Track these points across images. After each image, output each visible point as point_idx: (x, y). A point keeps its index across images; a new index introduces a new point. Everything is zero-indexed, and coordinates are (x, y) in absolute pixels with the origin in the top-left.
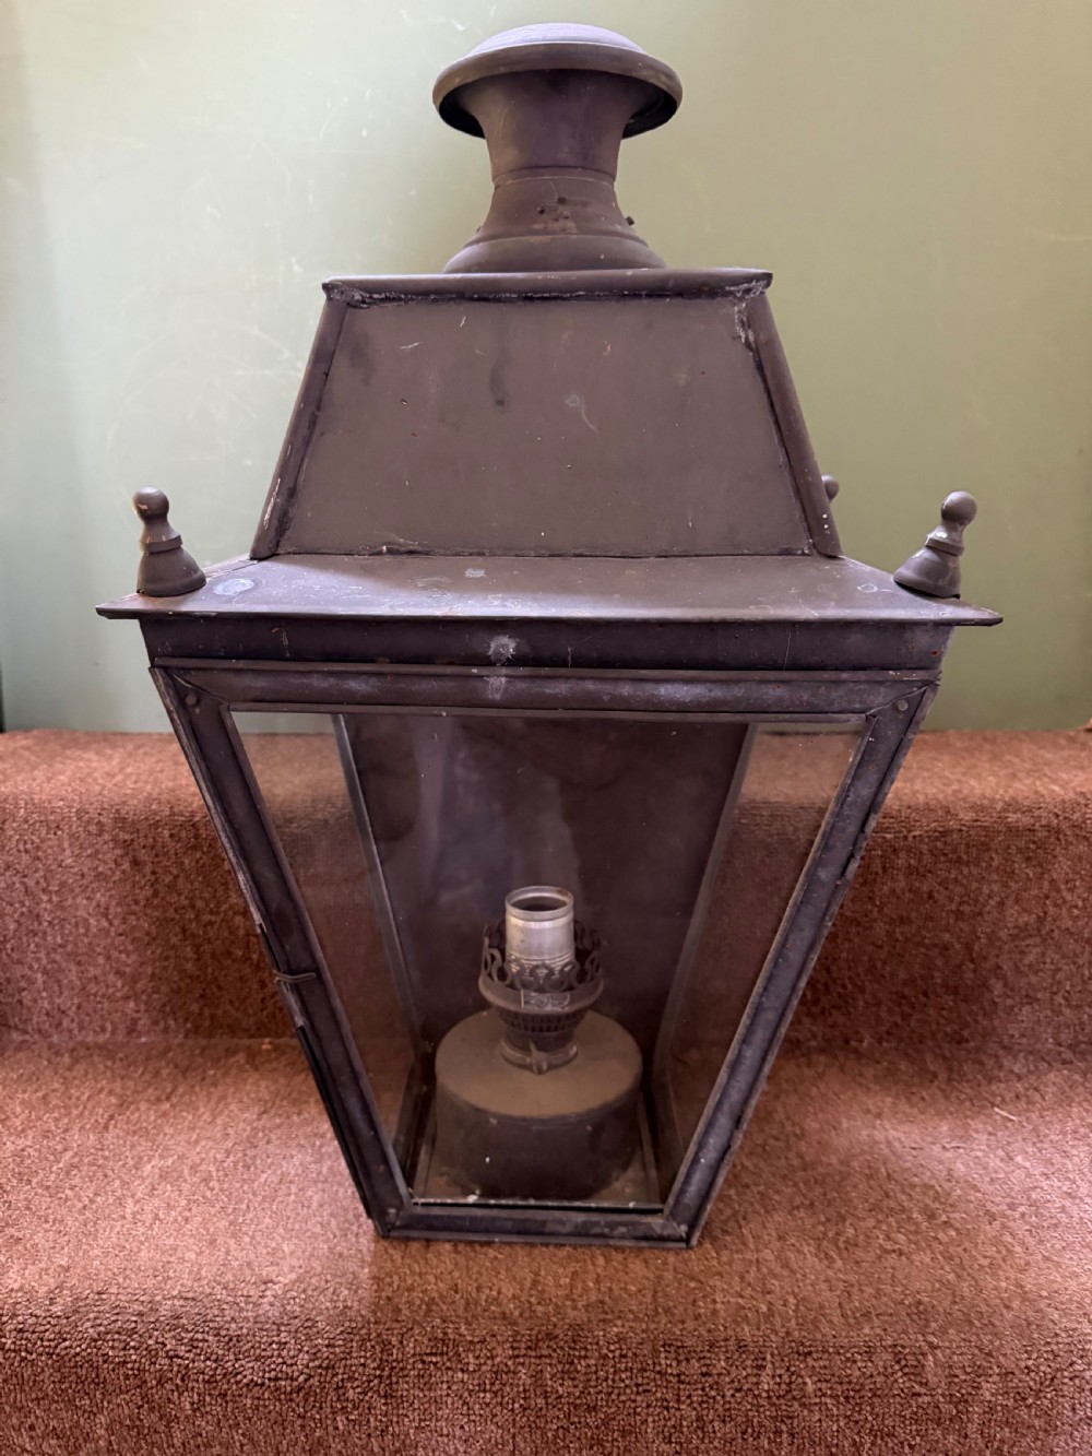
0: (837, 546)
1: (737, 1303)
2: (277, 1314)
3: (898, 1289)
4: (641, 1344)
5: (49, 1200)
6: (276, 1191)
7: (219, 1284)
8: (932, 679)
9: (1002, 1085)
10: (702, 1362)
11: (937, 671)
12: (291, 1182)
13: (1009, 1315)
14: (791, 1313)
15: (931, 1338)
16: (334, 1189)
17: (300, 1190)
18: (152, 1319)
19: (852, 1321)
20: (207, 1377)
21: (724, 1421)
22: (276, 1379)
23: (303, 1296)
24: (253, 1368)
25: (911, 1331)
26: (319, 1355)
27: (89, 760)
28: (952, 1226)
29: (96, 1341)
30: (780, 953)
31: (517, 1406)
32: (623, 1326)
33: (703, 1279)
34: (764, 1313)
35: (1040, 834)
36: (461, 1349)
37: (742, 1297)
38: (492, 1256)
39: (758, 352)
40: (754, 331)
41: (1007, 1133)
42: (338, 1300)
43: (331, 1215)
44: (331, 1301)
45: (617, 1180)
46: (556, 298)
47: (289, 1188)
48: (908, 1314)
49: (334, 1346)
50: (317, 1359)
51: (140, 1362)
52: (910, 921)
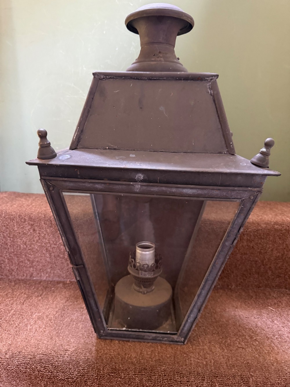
0: (234, 152)
1: (197, 361)
2: (69, 360)
3: (243, 359)
4: (170, 372)
5: (7, 324)
6: (70, 324)
7: (53, 350)
8: (260, 190)
9: (271, 300)
10: (187, 378)
11: (262, 188)
12: (74, 321)
13: (273, 368)
14: (212, 364)
15: (251, 373)
16: (86, 324)
17: (76, 324)
18: (34, 360)
19: (229, 368)
20: (49, 377)
22: (68, 378)
23: (76, 355)
24: (62, 375)
25: (246, 371)
26: (80, 372)
27: (23, 201)
28: (257, 341)
29: (18, 366)
30: (214, 265)
32: (165, 367)
33: (188, 354)
34: (205, 364)
35: (283, 231)
36: (120, 372)
37: (199, 359)
38: (129, 345)
39: (214, 96)
40: (213, 91)
41: (272, 314)
42: (86, 356)
43: (85, 331)
44: (84, 357)
45: (164, 324)
46: (158, 79)
47: (73, 323)
48: (245, 366)
49: (84, 370)
50: (80, 373)
51: (30, 372)
52: (247, 254)
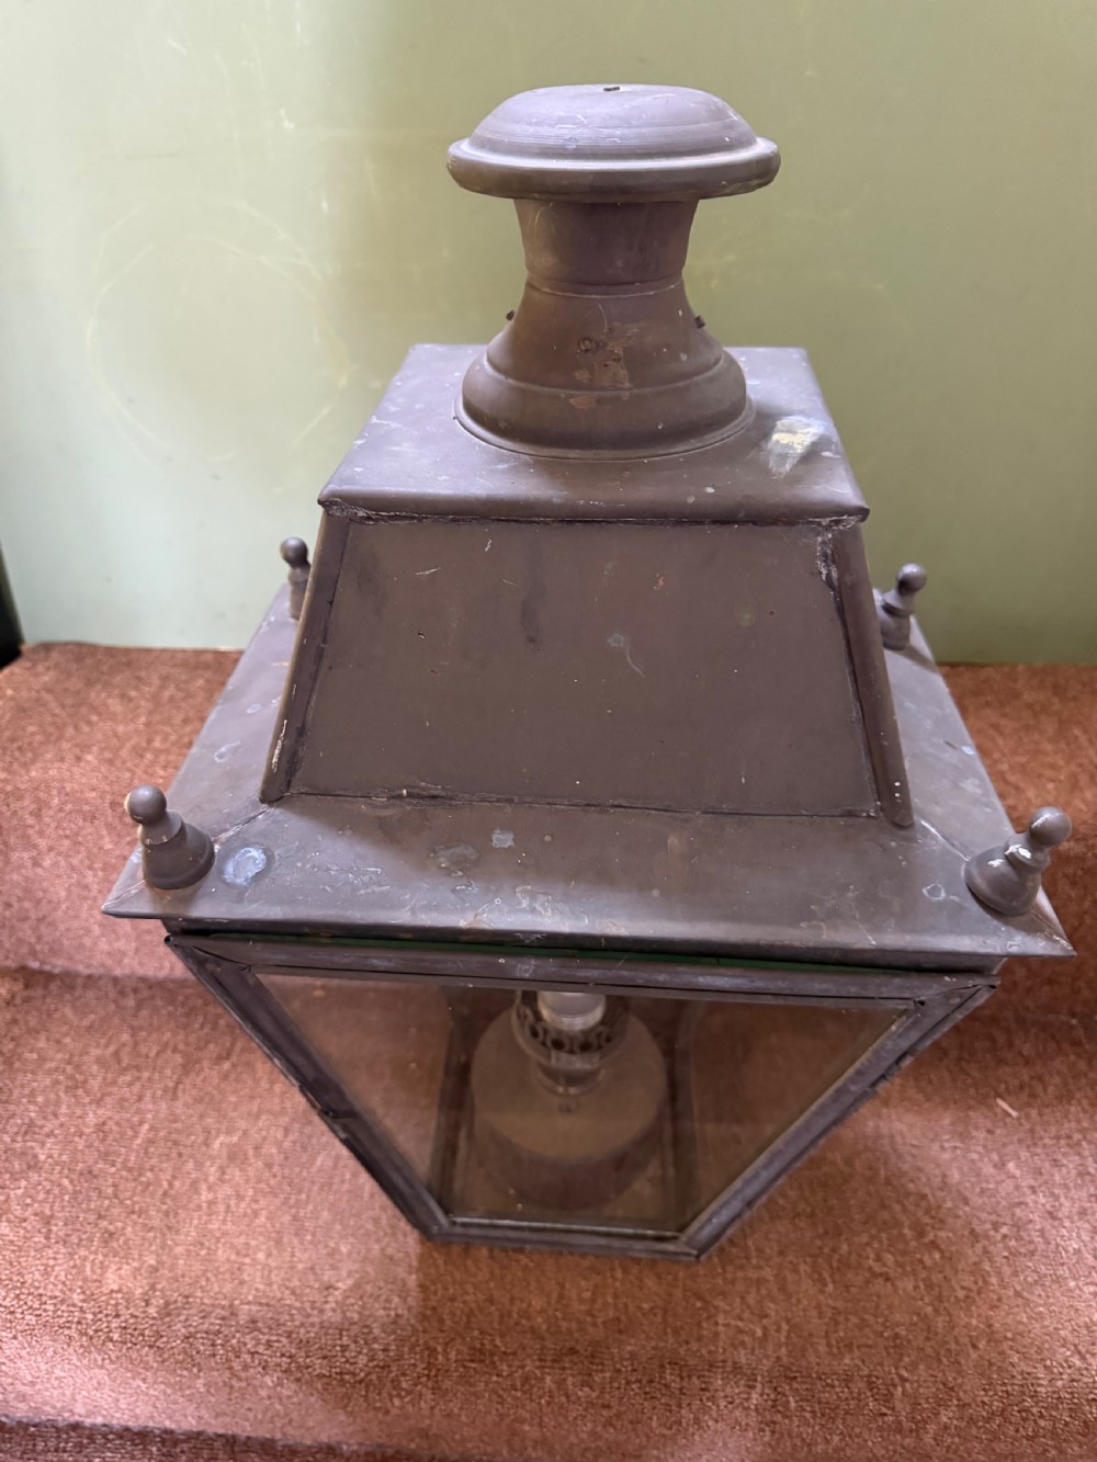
0: (907, 815)
1: (736, 1326)
2: (339, 1320)
4: (650, 1360)
5: (133, 1184)
8: (988, 984)
9: (1008, 1070)
14: (782, 1339)
15: (903, 1372)
18: (234, 1322)
22: (341, 1373)
23: (360, 1303)
24: (321, 1363)
25: (885, 1363)
26: (376, 1357)
28: (937, 1247)
29: (188, 1338)
31: (543, 1400)
32: (636, 1345)
34: (759, 1338)
36: (496, 1358)
39: (840, 591)
42: (390, 1308)
44: (385, 1309)
46: (601, 522)
49: (388, 1350)
51: (226, 1355)
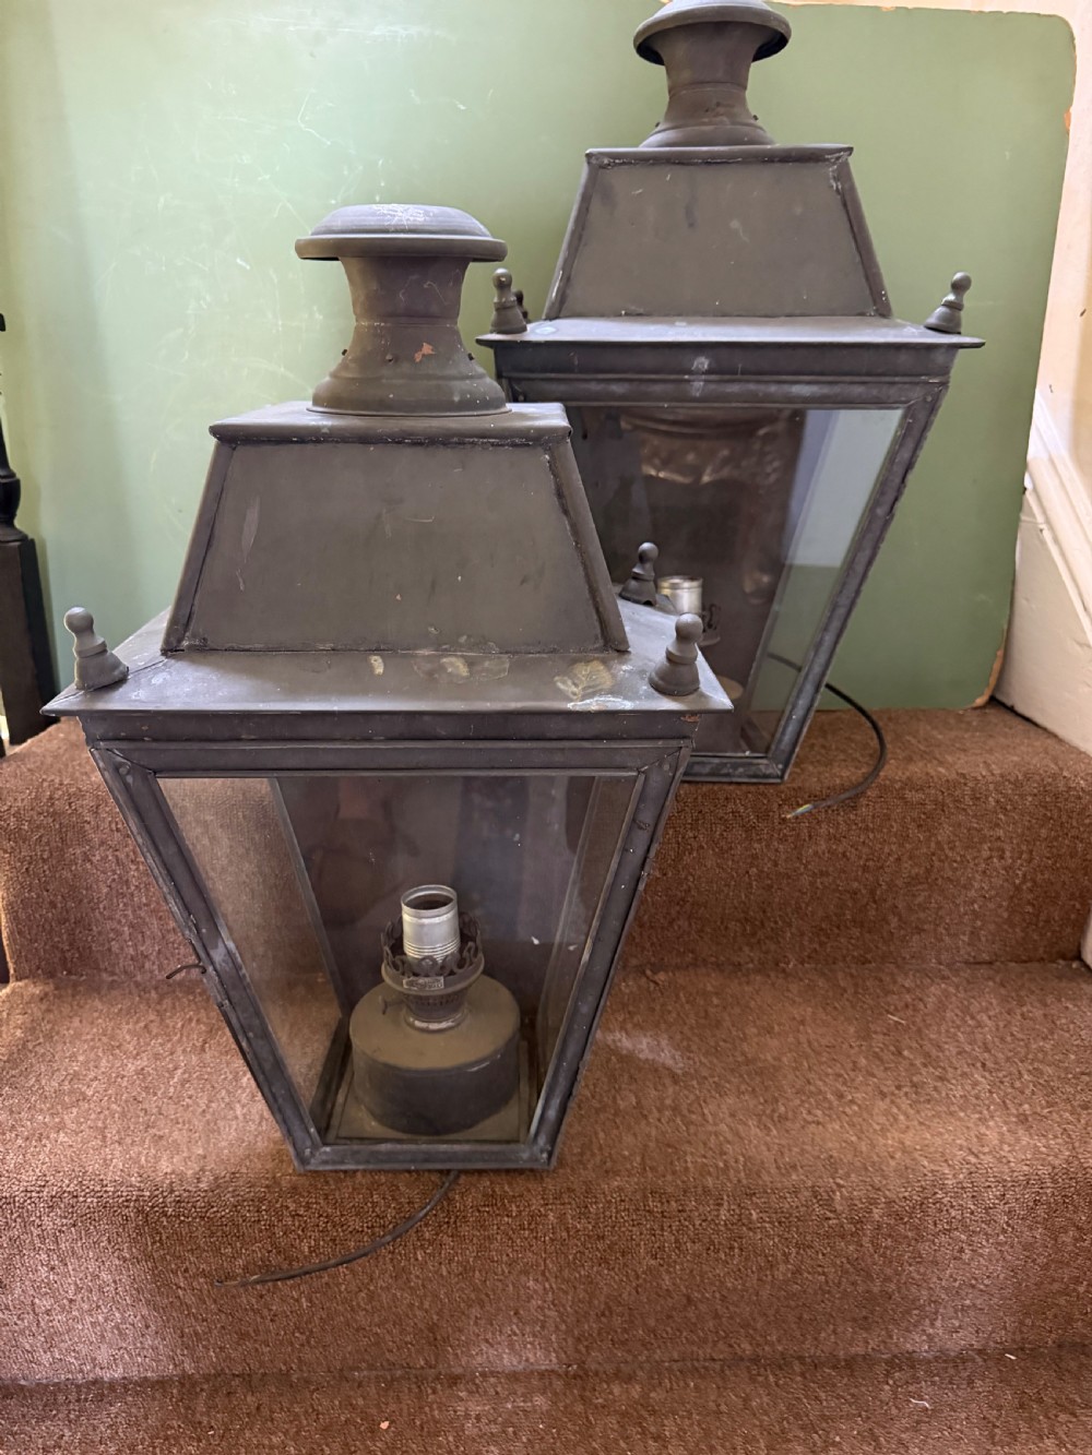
3: (817, 1148)
10: (679, 1203)
13: (893, 1163)
15: (839, 1181)
19: (783, 1171)
20: (320, 1229)
21: (694, 1242)
24: (354, 1220)
25: (824, 1176)
31: (547, 1238)
32: (621, 1181)
34: (721, 1168)
35: (929, 808)
37: (705, 1157)
41: (897, 1033)
48: (823, 1165)
50: (401, 1212)
52: (827, 874)
